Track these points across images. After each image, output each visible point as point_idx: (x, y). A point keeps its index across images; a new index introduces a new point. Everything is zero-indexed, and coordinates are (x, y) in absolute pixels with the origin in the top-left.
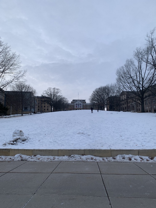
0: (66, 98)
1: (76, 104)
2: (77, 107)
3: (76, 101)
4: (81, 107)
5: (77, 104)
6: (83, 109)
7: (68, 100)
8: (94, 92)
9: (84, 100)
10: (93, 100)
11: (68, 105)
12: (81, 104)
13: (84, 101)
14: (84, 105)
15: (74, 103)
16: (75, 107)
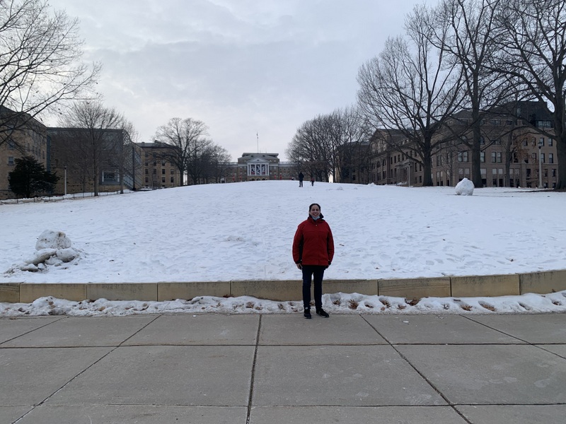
0: (224, 150)
1: (250, 164)
2: (253, 173)
3: (253, 156)
4: (264, 173)
5: (255, 164)
6: (271, 178)
7: (228, 154)
8: (299, 131)
9: (275, 156)
10: (296, 153)
11: (229, 168)
12: (266, 164)
13: (273, 158)
14: (273, 167)
15: (246, 163)
16: (249, 174)
